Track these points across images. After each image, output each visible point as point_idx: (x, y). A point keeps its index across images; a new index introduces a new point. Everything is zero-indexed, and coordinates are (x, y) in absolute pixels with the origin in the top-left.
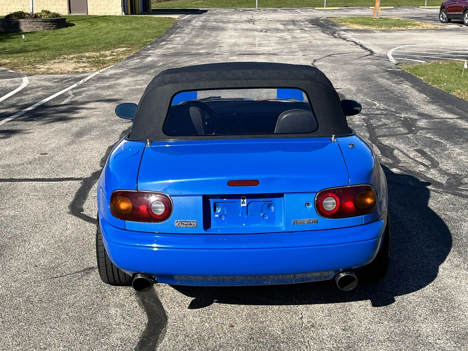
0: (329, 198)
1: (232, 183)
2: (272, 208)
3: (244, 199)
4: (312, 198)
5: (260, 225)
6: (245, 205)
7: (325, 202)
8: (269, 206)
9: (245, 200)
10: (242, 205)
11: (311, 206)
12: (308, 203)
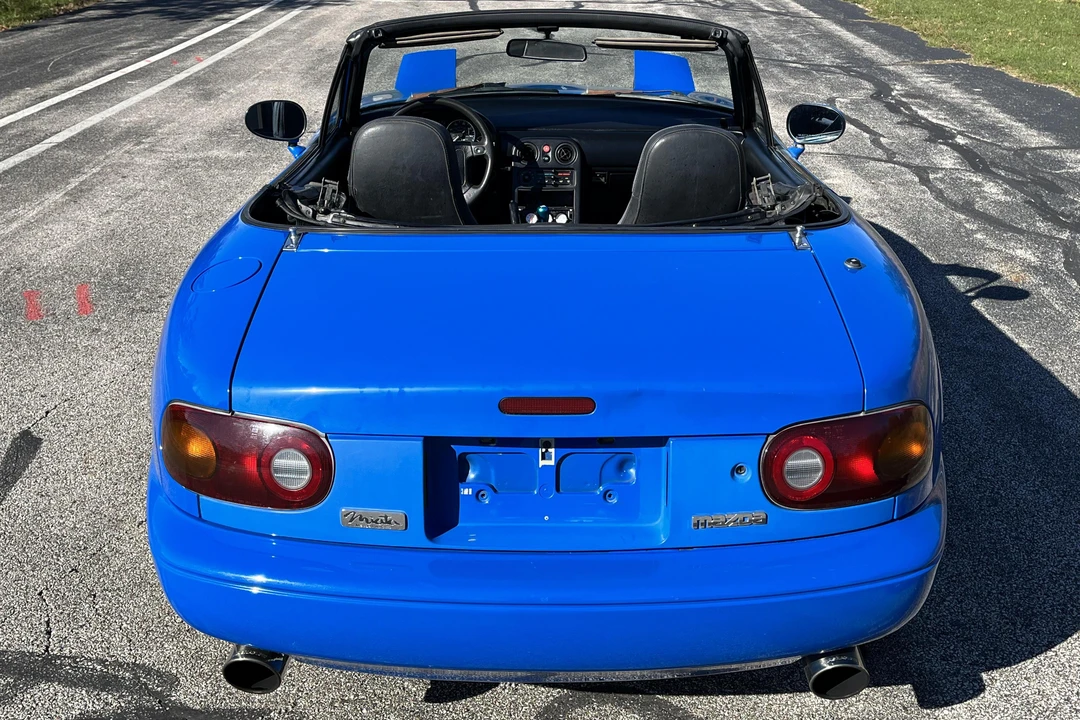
0: (804, 451)
1: (510, 406)
2: (632, 471)
3: (547, 445)
4: (751, 453)
5: (595, 521)
6: (552, 462)
7: (791, 463)
8: (622, 466)
9: (552, 450)
10: (542, 463)
11: (747, 476)
12: (741, 467)
